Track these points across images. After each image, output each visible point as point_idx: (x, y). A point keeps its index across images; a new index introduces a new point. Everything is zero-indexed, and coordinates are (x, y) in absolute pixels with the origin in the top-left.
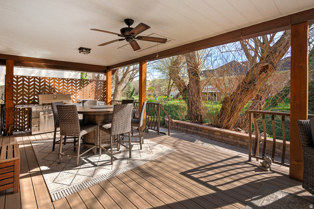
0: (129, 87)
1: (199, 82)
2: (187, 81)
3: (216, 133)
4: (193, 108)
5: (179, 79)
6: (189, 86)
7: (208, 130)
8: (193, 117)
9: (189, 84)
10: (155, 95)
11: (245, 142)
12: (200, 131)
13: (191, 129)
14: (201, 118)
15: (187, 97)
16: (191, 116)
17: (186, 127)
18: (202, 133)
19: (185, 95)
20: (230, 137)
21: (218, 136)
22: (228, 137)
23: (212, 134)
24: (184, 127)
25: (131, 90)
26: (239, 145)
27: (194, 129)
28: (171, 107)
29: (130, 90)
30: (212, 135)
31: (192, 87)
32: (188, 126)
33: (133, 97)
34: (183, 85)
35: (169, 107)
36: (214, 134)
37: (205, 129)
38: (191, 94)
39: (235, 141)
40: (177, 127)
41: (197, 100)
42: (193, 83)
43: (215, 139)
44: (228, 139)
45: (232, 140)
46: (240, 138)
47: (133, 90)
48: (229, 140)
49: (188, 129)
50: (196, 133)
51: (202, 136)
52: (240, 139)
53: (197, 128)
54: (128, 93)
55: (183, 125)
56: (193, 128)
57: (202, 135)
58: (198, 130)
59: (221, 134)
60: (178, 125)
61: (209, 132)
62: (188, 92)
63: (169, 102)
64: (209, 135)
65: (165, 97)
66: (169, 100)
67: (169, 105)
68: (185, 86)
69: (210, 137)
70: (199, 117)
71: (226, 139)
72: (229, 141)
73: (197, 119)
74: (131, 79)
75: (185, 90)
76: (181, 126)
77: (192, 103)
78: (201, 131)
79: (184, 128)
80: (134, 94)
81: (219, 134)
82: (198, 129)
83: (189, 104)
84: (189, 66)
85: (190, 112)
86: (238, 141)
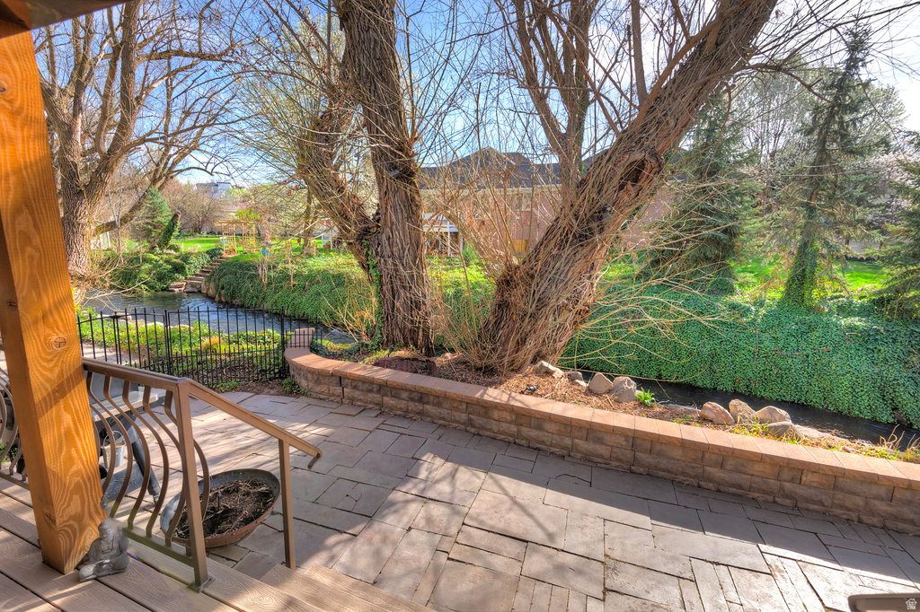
0: (155, 210)
1: (417, 206)
2: (371, 200)
3: (496, 414)
4: (397, 304)
5: (341, 190)
6: (378, 221)
7: (467, 403)
8: (397, 332)
9: (377, 213)
10: (260, 237)
11: (603, 444)
12: (434, 405)
13: (399, 398)
14: (426, 336)
15: (375, 262)
16: (392, 330)
17: (379, 391)
18: (444, 412)
19: (367, 255)
20: (548, 426)
21: (503, 424)
22: (540, 428)
23: (479, 415)
24: (370, 391)
25: (164, 218)
26: (579, 455)
27: (412, 399)
28: (319, 278)
29: (159, 218)
30: (478, 421)
31: (392, 223)
32: (383, 387)
33: (172, 242)
34: (357, 215)
35: (312, 278)
36: (489, 418)
37: (454, 400)
38: (387, 252)
39: (567, 441)
40: (339, 390)
41: (412, 277)
42: (396, 211)
43: (492, 434)
44: (541, 434)
45: (555, 437)
46: (584, 432)
47: (170, 218)
48: (545, 439)
49: (385, 398)
50: (418, 413)
51: (441, 422)
52: (585, 435)
53: (422, 396)
54: (150, 231)
55: (364, 382)
56: (405, 395)
57: (443, 419)
58: (427, 403)
59: (514, 417)
60: (345, 382)
61: (470, 410)
62: (379, 244)
63: (310, 262)
64: (470, 420)
65: (299, 241)
66: (310, 256)
67: (310, 271)
68: (365, 219)
69: (473, 426)
70: (421, 334)
71: (534, 433)
72: (543, 442)
73: (412, 339)
74: (160, 178)
75: (364, 234)
76: (355, 388)
77: (392, 287)
78: (439, 404)
79: (370, 395)
80: (176, 233)
81: (506, 415)
82: (425, 400)
83: (382, 290)
84: (377, 137)
85: (387, 315)
86: (577, 440)
